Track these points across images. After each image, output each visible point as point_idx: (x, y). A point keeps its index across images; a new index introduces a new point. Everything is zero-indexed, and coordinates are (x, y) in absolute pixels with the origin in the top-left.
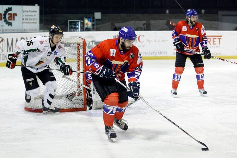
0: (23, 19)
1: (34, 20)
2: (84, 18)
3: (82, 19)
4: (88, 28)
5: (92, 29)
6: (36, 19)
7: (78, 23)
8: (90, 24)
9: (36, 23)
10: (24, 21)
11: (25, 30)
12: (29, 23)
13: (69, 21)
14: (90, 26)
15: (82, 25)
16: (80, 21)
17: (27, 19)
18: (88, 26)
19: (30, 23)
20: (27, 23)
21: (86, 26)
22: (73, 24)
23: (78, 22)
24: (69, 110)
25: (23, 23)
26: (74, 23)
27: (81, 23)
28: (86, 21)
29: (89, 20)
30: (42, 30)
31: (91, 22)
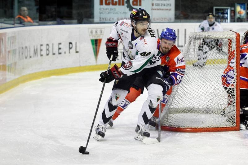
0: (153, 5)
1: (167, 6)
2: (236, 4)
3: (233, 5)
4: (241, 18)
5: (246, 20)
6: (170, 5)
7: (227, 11)
8: (243, 13)
9: (170, 10)
10: (155, 7)
11: (156, 19)
12: (160, 9)
13: (215, 8)
14: (244, 15)
15: (233, 14)
16: (229, 8)
17: (158, 5)
18: (240, 16)
19: (163, 10)
20: (158, 9)
21: (238, 15)
22: (220, 12)
23: (228, 9)
24: (216, 129)
25: (152, 9)
26: (222, 11)
27: (231, 11)
28: (238, 8)
29: (243, 7)
30: (179, 20)
31: (244, 9)
